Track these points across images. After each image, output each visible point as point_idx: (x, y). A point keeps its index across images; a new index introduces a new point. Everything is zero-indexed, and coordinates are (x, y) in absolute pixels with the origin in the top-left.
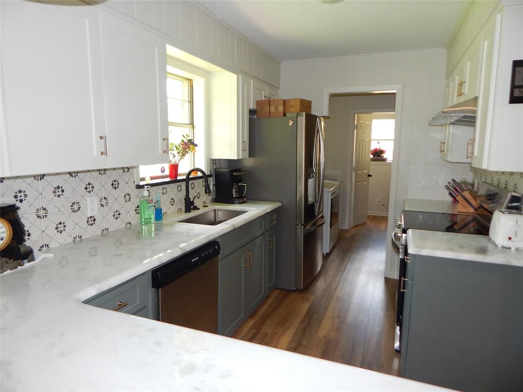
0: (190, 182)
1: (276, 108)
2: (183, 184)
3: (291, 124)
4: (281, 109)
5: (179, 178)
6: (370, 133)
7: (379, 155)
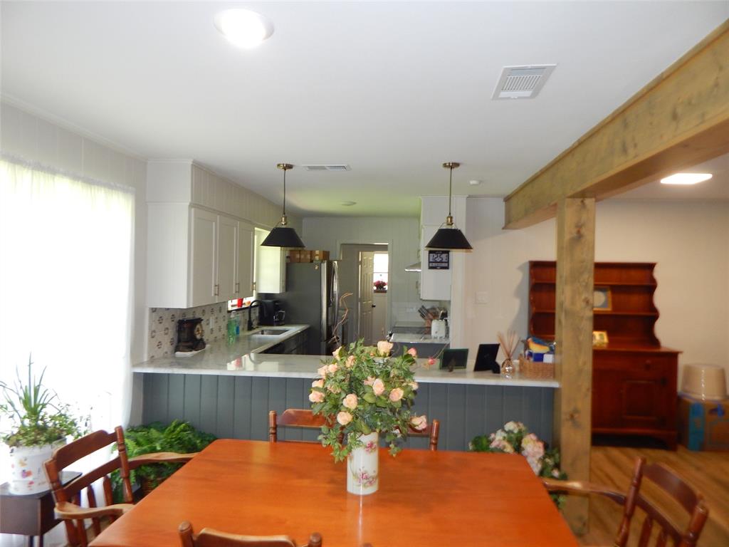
0: (252, 309)
1: (305, 256)
2: (247, 310)
3: (316, 268)
4: (309, 256)
5: (244, 306)
6: (373, 267)
7: (382, 287)
